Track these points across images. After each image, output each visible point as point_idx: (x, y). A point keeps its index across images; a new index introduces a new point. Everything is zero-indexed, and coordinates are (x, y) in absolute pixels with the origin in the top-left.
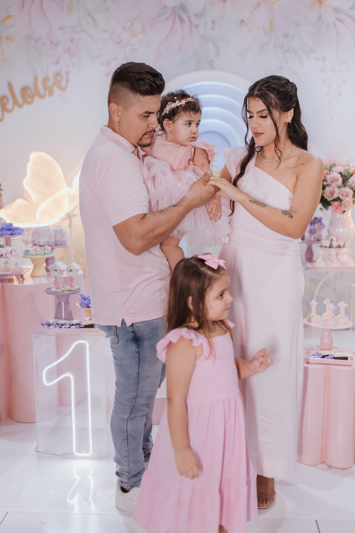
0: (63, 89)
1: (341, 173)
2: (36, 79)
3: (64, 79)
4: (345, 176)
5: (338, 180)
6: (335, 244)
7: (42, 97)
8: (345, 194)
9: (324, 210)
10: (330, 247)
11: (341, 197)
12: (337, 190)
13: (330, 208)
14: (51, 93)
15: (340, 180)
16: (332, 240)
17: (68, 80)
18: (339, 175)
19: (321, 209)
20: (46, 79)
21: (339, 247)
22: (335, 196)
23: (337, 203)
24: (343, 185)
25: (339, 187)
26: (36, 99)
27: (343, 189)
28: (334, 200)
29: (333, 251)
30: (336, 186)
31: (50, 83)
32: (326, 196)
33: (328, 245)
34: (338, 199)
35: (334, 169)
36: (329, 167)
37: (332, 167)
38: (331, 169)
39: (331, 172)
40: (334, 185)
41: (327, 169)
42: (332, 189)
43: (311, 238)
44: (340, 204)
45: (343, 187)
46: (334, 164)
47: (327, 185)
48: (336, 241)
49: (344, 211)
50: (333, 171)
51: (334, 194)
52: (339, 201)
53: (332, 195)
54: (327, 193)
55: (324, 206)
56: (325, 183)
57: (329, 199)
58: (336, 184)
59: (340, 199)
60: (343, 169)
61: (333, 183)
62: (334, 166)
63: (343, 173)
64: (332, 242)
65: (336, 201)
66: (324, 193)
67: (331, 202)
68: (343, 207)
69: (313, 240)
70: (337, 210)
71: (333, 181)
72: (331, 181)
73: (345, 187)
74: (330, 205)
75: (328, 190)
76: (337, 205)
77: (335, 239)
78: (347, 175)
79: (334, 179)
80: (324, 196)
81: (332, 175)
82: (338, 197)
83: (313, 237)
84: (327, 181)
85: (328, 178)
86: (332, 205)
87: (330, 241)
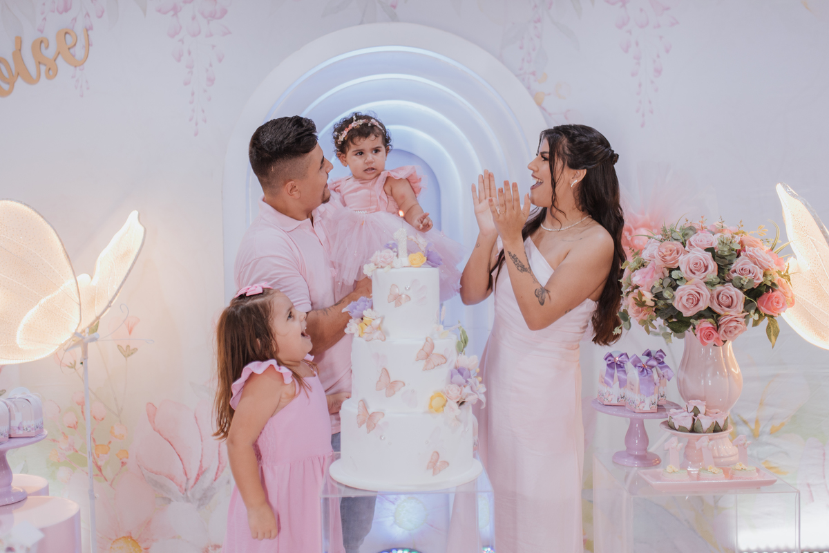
0: (77, 64)
1: (710, 250)
2: (19, 42)
3: (81, 42)
4: (723, 257)
5: (706, 268)
6: (706, 422)
7: (31, 80)
8: (724, 300)
9: (674, 338)
10: (693, 430)
11: (717, 309)
12: (705, 291)
13: (689, 333)
14: (52, 72)
15: (713, 266)
16: (696, 412)
17: (89, 44)
18: (709, 255)
19: (666, 336)
20: (40, 43)
21: (716, 429)
22: (702, 306)
23: (706, 324)
24: (719, 280)
25: (709, 284)
26: (20, 83)
27: (719, 288)
28: (700, 316)
29: (703, 440)
30: (702, 282)
31: (50, 53)
32: (680, 304)
33: (689, 426)
34: (709, 313)
35: (692, 239)
36: (680, 234)
37: (687, 234)
38: (685, 240)
39: (687, 248)
40: (698, 278)
41: (675, 239)
42: (693, 290)
43: (643, 404)
44: (715, 325)
45: (719, 283)
46: (692, 228)
47: (681, 278)
48: (705, 414)
49: (725, 342)
50: (691, 245)
51: (698, 300)
52: (713, 317)
53: (695, 303)
54: (681, 298)
55: (672, 329)
56: (675, 274)
57: (686, 314)
58: (701, 277)
59: (715, 313)
60: (715, 241)
61: (694, 273)
62: (691, 232)
63: (716, 251)
64: (695, 415)
65: (705, 318)
66: (673, 297)
67: (692, 321)
68: (722, 331)
69: (647, 408)
70: (708, 339)
71: (693, 269)
72: (691, 271)
73: (724, 283)
74: (689, 326)
75: (683, 290)
76: (708, 328)
77: (702, 409)
78: (726, 254)
79: (697, 264)
80: (675, 305)
81: (689, 255)
82: (709, 309)
83: (648, 401)
84: (678, 268)
85: (682, 263)
86: (694, 328)
87: (693, 414)
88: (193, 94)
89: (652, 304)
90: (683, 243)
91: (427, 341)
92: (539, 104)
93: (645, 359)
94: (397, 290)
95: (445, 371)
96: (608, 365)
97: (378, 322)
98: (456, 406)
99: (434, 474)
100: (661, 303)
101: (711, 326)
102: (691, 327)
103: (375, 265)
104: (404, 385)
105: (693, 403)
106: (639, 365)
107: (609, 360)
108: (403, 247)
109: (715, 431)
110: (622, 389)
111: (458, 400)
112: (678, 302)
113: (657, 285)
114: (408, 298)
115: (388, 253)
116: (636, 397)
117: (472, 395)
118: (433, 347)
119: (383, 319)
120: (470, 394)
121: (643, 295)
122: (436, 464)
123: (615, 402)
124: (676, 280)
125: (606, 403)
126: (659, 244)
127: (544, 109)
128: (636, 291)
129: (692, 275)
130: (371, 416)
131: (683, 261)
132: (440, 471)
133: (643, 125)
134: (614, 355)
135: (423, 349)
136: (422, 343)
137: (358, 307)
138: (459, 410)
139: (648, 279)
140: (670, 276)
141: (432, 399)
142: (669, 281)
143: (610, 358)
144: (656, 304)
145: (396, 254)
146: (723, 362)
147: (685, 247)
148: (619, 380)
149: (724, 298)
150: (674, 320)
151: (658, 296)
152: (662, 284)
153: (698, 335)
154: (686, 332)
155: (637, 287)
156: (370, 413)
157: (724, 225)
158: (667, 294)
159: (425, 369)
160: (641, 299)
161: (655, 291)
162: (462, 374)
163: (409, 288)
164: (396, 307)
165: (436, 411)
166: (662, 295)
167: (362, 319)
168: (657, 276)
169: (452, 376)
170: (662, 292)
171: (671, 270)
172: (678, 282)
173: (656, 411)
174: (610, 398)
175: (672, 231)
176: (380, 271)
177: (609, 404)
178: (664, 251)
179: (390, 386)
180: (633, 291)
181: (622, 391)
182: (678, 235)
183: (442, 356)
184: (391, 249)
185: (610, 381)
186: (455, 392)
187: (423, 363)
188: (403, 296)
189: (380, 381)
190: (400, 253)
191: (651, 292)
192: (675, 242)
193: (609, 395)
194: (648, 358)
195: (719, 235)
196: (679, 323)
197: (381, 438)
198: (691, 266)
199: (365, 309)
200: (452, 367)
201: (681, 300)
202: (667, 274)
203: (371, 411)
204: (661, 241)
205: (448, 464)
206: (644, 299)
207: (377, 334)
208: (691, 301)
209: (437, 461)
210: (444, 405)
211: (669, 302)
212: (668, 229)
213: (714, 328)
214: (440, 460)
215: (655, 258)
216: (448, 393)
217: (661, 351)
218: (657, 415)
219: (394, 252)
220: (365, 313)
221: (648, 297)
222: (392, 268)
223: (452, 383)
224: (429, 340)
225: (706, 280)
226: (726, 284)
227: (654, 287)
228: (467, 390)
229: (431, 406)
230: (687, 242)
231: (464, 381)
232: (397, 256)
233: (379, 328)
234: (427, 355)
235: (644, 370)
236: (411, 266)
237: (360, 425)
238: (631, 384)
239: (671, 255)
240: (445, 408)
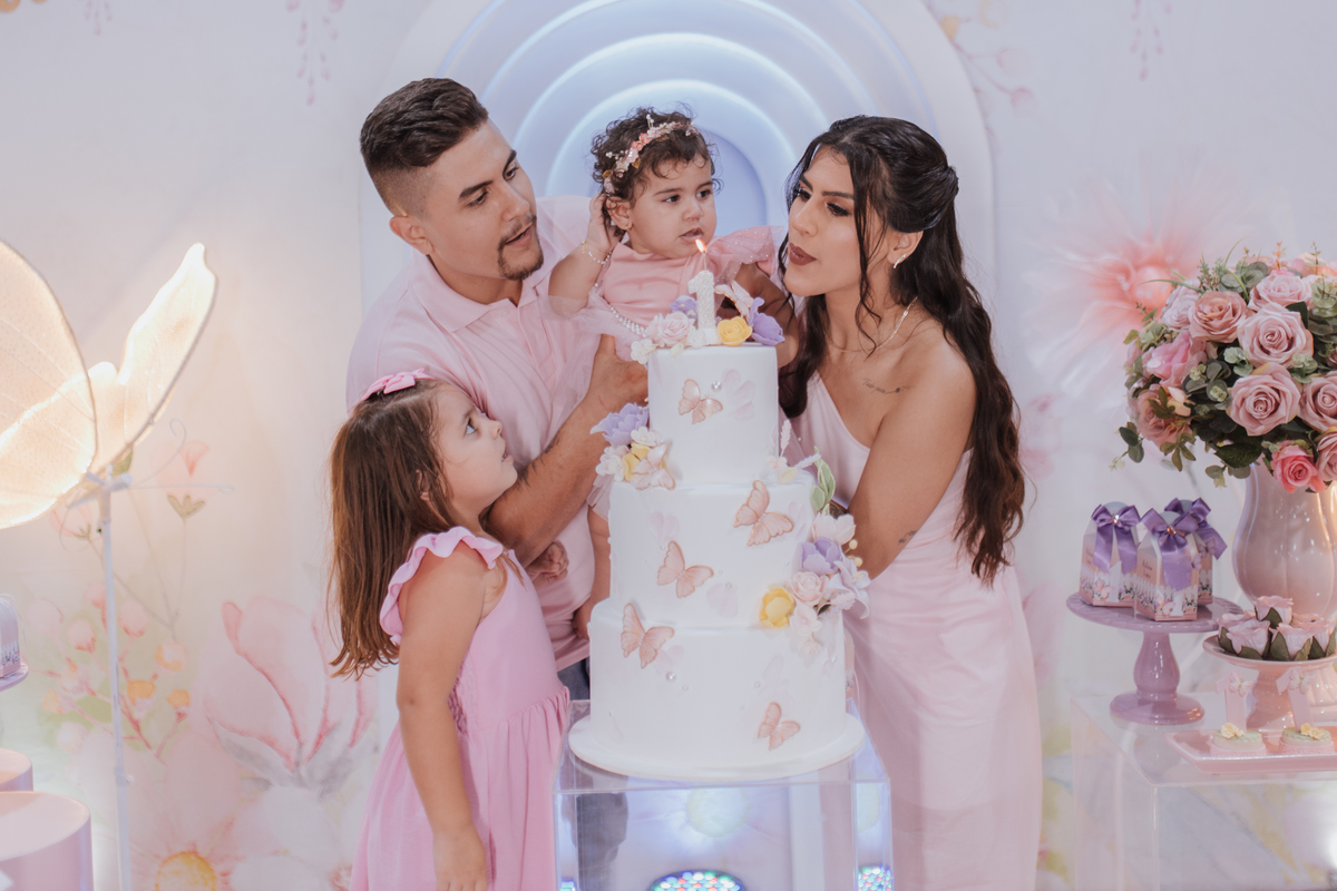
1: (1299, 307)
4: (1321, 321)
5: (1291, 342)
6: (1295, 641)
8: (1327, 403)
9: (1229, 478)
10: (1269, 655)
11: (1313, 420)
12: (1290, 386)
13: (1257, 467)
15: (1303, 338)
16: (1273, 619)
18: (1296, 317)
19: (1213, 472)
21: (1316, 652)
22: (1285, 414)
23: (1293, 450)
24: (1315, 365)
25: (1297, 372)
27: (1316, 380)
28: (1278, 434)
29: (1292, 674)
30: (1284, 368)
32: (1242, 412)
33: (1261, 646)
34: (1299, 429)
35: (1262, 286)
36: (1238, 277)
37: (1249, 278)
38: (1248, 290)
39: (1251, 304)
40: (1275, 361)
41: (1228, 288)
42: (1266, 384)
43: (1170, 605)
44: (1310, 451)
45: (1316, 371)
46: (1259, 266)
47: (1243, 362)
48: (1291, 623)
49: (1328, 483)
50: (1259, 297)
51: (1277, 405)
52: (1304, 436)
53: (1270, 410)
54: (1243, 400)
55: (1226, 460)
56: (1230, 355)
57: (1255, 430)
58: (1282, 360)
59: (1309, 427)
60: (1306, 289)
61: (1268, 353)
62: (1258, 274)
63: (1308, 308)
64: (1274, 626)
65: (1290, 438)
66: (1228, 400)
67: (1264, 444)
68: (1323, 465)
69: (1178, 612)
70: (1296, 479)
71: (1265, 343)
72: (1261, 347)
73: (1324, 372)
74: (1258, 455)
75: (1247, 384)
76: (1297, 458)
77: (1286, 613)
78: (1329, 314)
79: (1273, 334)
80: (1232, 414)
81: (1257, 318)
82: (1297, 419)
83: (1179, 599)
84: (1236, 343)
85: (1243, 333)
86: (1269, 457)
87: (1267, 623)
88: (304, 26)
89: (1186, 412)
90: (1242, 295)
91: (755, 488)
92: (951, 38)
93: (1172, 517)
94: (696, 390)
95: (789, 547)
96: (1100, 530)
97: (660, 452)
98: (814, 613)
99: (772, 746)
100: (1204, 410)
101: (1302, 453)
102: (1263, 455)
103: (654, 342)
104: (712, 574)
105: (1267, 602)
106: (1160, 529)
107: (1102, 520)
108: (708, 306)
109: (1311, 657)
110: (1128, 575)
111: (816, 603)
112: (1238, 409)
113: (1195, 375)
114: (718, 405)
115: (678, 319)
116: (1159, 594)
117: (845, 592)
118: (766, 500)
119: (669, 445)
120: (840, 592)
121: (1169, 395)
122: (776, 727)
123: (1114, 600)
124: (1231, 366)
125: (1096, 601)
126: (1196, 297)
127: (958, 48)
128: (1153, 387)
129: (1264, 357)
130: (649, 635)
131: (1244, 327)
132: (783, 740)
133: (1143, 75)
134: (1111, 511)
135: (747, 505)
136: (746, 492)
137: (621, 424)
138: (819, 622)
139: (1177, 365)
140: (1221, 358)
141: (766, 600)
142: (1217, 367)
143: (1103, 516)
144: (1193, 413)
145: (693, 320)
146: (1323, 521)
147: (1247, 303)
148: (1121, 559)
149: (1327, 399)
150: (1226, 443)
151: (1198, 397)
152: (1205, 374)
153: (1278, 471)
154: (1253, 465)
155: (1155, 380)
156: (646, 630)
157: (1320, 260)
158: (1215, 393)
159: (752, 543)
160: (1165, 402)
161: (1191, 388)
162: (823, 553)
163: (720, 387)
164: (694, 423)
165: (774, 624)
166: (1205, 395)
167: (630, 446)
168: (1193, 359)
169: (804, 557)
170: (1204, 389)
171: (1221, 347)
172: (1236, 371)
173: (1195, 617)
174: (1104, 594)
175: (1221, 271)
176: (662, 353)
177: (1102, 603)
178: (1207, 309)
179: (686, 577)
180: (1147, 387)
181: (1128, 580)
182: (1234, 279)
183: (785, 517)
184: (685, 312)
185: (1106, 561)
186: (810, 587)
187: (749, 530)
188: (709, 402)
189: (665, 566)
190: (701, 320)
191: (1183, 388)
192: (1228, 293)
193: (1103, 587)
194: (1176, 515)
195: (1312, 278)
196: (1239, 449)
197: (667, 677)
198: (1261, 338)
199: (634, 428)
200: (804, 538)
201: (1242, 402)
202: (1213, 352)
203: (647, 625)
204: (1199, 291)
205: (799, 727)
206: (1170, 403)
207: (659, 476)
208: (1263, 406)
209: (777, 721)
210: (790, 613)
211: (1221, 407)
212: (1212, 266)
213: (1308, 458)
214: (782, 720)
215: (1188, 323)
216: (798, 589)
217: (1201, 501)
218: (1196, 625)
219: (690, 317)
220: (635, 435)
221: (1178, 399)
222: (687, 347)
223: (803, 569)
224: (759, 486)
225: (1290, 364)
226: (1331, 373)
227: (1188, 379)
228: (834, 583)
229: (764, 616)
230: (1252, 292)
231: (828, 565)
232: (696, 324)
233: (662, 464)
234: (756, 516)
235: (1171, 542)
236: (722, 345)
237: (628, 652)
238: (1145, 565)
239: (1221, 317)
240: (791, 618)
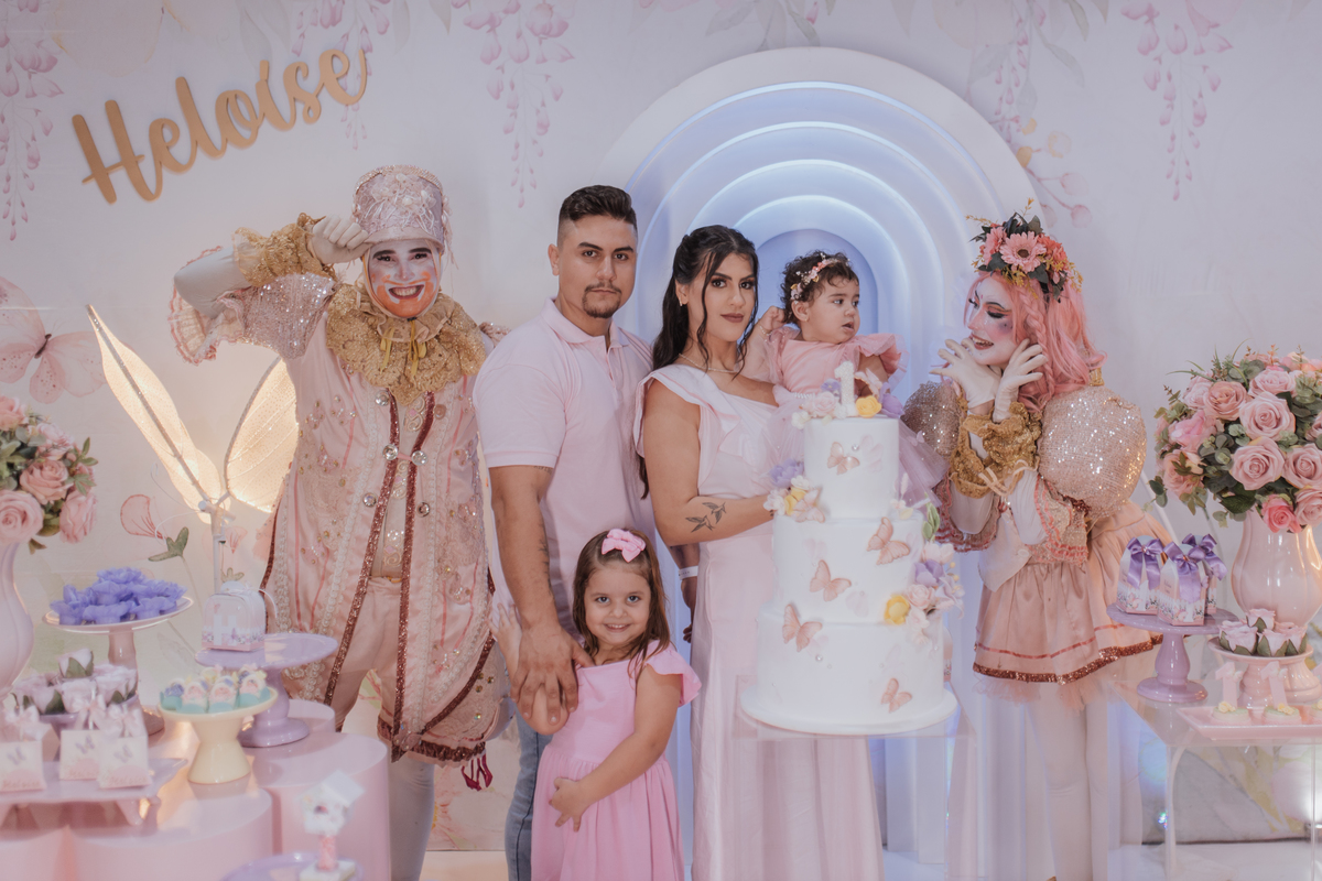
0: (349, 101)
1: (1286, 395)
2: (266, 68)
3: (356, 68)
4: (1302, 407)
5: (1279, 421)
6: (1275, 642)
7: (283, 124)
8: (1304, 467)
9: (1229, 519)
10: (1256, 652)
11: (1292, 479)
12: (1277, 455)
13: (1253, 513)
14: (313, 113)
15: (1288, 419)
16: (1260, 626)
17: (366, 73)
18: (1283, 403)
19: (1218, 515)
20: (296, 70)
21: (1289, 651)
22: (1272, 476)
23: (1278, 500)
24: (1296, 439)
25: (1283, 444)
26: (266, 128)
27: (1297, 450)
28: (1268, 489)
29: (1271, 668)
30: (1272, 440)
31: (310, 83)
32: (1241, 472)
33: (1250, 646)
34: (1282, 485)
35: (1259, 378)
36: (1241, 371)
37: (1250, 372)
38: (1248, 381)
39: (1250, 392)
40: (1267, 436)
41: (1233, 379)
42: (1258, 452)
43: (1183, 614)
44: (1291, 503)
45: (1297, 444)
46: (1256, 363)
47: (1242, 435)
48: (1274, 629)
49: (1303, 527)
50: (1257, 387)
51: (1267, 468)
52: (1287, 492)
53: (1262, 471)
54: (1242, 463)
55: (1228, 508)
56: (1233, 430)
57: (1249, 486)
58: (1272, 435)
59: (1290, 485)
60: (1291, 381)
61: (1261, 429)
62: (1256, 369)
63: (1293, 396)
64: (1260, 631)
65: (1276, 492)
66: (1231, 462)
67: (1257, 496)
68: (1299, 512)
69: (1189, 619)
70: (1280, 523)
71: (1260, 422)
72: (1257, 425)
73: (1303, 444)
74: (1252, 504)
75: (1244, 452)
76: (1281, 507)
77: (1269, 622)
78: (1308, 401)
79: (1265, 415)
80: (1233, 473)
81: (1254, 403)
82: (1282, 479)
83: (1190, 610)
84: (1238, 421)
85: (1243, 414)
86: (1260, 507)
87: (1256, 629)
88: (517, 146)
89: (1200, 471)
90: (1244, 384)
91: (883, 523)
92: (1024, 165)
93: (1186, 549)
94: (840, 449)
95: (906, 566)
96: (1133, 556)
97: (813, 495)
98: (922, 615)
99: (892, 709)
100: (1212, 471)
101: (1285, 504)
102: (1256, 505)
103: (810, 413)
104: (850, 583)
105: (1256, 614)
106: (1178, 557)
107: (1135, 549)
108: (848, 388)
109: (1287, 654)
110: (1153, 591)
111: (926, 607)
112: (1238, 470)
113: (1207, 445)
114: (856, 461)
115: (827, 396)
116: (1174, 604)
117: (946, 600)
118: (891, 531)
119: (820, 490)
120: (944, 600)
121: (1187, 458)
122: (894, 696)
123: (1142, 609)
124: (1234, 438)
125: (1129, 610)
126: (1209, 384)
127: (1030, 172)
128: (1175, 451)
129: (1258, 431)
130: (803, 628)
131: (1245, 411)
132: (899, 706)
133: (1176, 198)
134: (1142, 543)
135: (877, 535)
136: (875, 527)
137: (784, 473)
138: (927, 622)
139: (1194, 435)
140: (1226, 432)
141: (889, 605)
142: (1224, 438)
143: (1135, 546)
144: (1205, 471)
145: (838, 398)
146: (1300, 554)
147: (1247, 390)
148: (1149, 578)
149: (1304, 464)
150: (1229, 494)
151: (1208, 460)
152: (1214, 443)
153: (1266, 517)
154: (1248, 512)
155: (1177, 446)
156: (802, 623)
157: (1304, 357)
158: (1220, 457)
159: (880, 562)
160: (1184, 463)
161: (1203, 453)
162: (931, 570)
163: (858, 448)
164: (838, 473)
165: (895, 621)
166: (1214, 458)
167: (789, 489)
168: (1207, 431)
169: (917, 573)
170: (1213, 454)
171: (1227, 424)
172: (1238, 441)
173: (1202, 623)
174: (1134, 604)
175: (1229, 366)
176: (816, 422)
177: (1133, 611)
178: (1217, 395)
179: (830, 585)
180: (1171, 451)
181: (1153, 594)
182: (1238, 373)
183: (904, 544)
184: (832, 391)
185: (1137, 580)
186: (921, 595)
187: (877, 553)
188: (849, 459)
189: (815, 578)
190: (844, 396)
191: (1198, 454)
192: (1234, 383)
193: (1134, 599)
194: (1191, 547)
195: (1297, 373)
196: (1238, 500)
197: (816, 658)
198: (1256, 418)
199: (793, 476)
200: (917, 559)
201: (1243, 467)
202: (1221, 428)
204: (1212, 380)
205: (911, 696)
206: (1188, 464)
207: (813, 513)
208: (1256, 469)
209: (895, 692)
210: (906, 614)
211: (1225, 468)
212: (1222, 360)
213: (1288, 508)
214: (899, 691)
215: (1203, 404)
216: (912, 597)
217: (1210, 536)
218: (1204, 630)
219: (836, 395)
220: (794, 481)
221: (1194, 462)
222: (834, 418)
223: (916, 582)
224: (885, 521)
225: (1278, 438)
226: (1308, 445)
227: (1202, 446)
228: (939, 593)
229: (887, 615)
230: (1251, 383)
231: (935, 580)
232: (840, 401)
233: (815, 504)
234: (884, 543)
235: (1186, 565)
236: (859, 416)
237: (787, 639)
238: (1167, 584)
239: (1227, 402)
240: (907, 618)
